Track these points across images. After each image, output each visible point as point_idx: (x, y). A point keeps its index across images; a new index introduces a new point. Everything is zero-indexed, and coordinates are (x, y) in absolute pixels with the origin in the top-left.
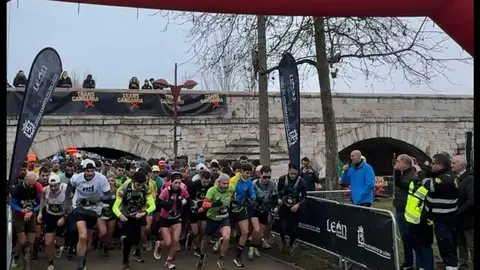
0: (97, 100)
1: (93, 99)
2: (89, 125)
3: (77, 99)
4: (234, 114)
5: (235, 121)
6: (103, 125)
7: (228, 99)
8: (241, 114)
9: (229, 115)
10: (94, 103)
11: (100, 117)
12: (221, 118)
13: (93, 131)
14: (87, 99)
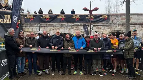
0: (65, 17)
1: (63, 17)
2: (63, 26)
3: (59, 17)
4: (112, 21)
5: (113, 24)
6: (67, 26)
7: (110, 16)
8: (115, 22)
9: (111, 22)
10: (64, 18)
11: (66, 23)
12: (108, 23)
13: (64, 28)
14: (62, 17)
